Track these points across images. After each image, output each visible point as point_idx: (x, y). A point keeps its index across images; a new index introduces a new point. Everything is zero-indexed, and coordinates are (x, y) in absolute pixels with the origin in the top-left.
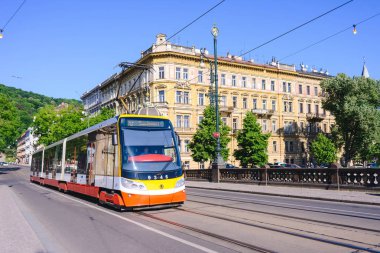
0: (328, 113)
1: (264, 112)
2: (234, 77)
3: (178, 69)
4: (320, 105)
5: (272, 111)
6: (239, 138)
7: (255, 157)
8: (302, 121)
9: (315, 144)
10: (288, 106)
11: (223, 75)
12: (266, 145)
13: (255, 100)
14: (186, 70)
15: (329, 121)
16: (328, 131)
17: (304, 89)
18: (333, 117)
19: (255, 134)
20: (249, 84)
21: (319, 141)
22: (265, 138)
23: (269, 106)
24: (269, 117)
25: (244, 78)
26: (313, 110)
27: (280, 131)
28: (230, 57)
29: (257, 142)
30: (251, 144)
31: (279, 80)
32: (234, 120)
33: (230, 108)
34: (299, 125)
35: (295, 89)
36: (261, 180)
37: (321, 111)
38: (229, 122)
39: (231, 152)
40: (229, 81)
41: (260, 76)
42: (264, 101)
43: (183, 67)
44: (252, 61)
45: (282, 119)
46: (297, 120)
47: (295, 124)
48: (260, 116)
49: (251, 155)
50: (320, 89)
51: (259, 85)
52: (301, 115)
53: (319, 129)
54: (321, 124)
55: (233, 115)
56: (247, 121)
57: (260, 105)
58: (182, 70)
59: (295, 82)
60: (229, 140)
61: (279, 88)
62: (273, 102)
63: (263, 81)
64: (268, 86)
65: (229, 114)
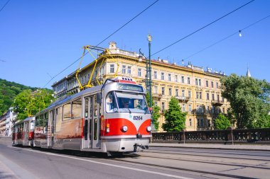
0: (225, 100)
1: (183, 98)
2: (163, 74)
3: (124, 66)
4: (220, 95)
5: (189, 98)
6: (166, 115)
7: (177, 128)
8: (208, 105)
9: (217, 120)
10: (199, 95)
11: (155, 72)
12: (184, 120)
13: (177, 90)
14: (129, 67)
15: (226, 105)
16: (226, 112)
17: (210, 84)
18: (229, 103)
19: (177, 113)
20: (173, 79)
21: (220, 118)
22: (184, 115)
23: (186, 94)
24: (186, 101)
25: (169, 75)
26: (216, 98)
27: (193, 111)
28: (160, 60)
29: (178, 118)
30: (174, 120)
31: (193, 77)
32: (163, 103)
33: (160, 95)
34: (206, 108)
35: (203, 83)
36: (181, 140)
37: (221, 99)
38: (159, 104)
39: (160, 125)
40: (159, 76)
41: (180, 74)
42: (183, 91)
43: (127, 66)
44: (175, 64)
45: (195, 104)
46: (205, 104)
47: (204, 107)
48: (181, 101)
49: (174, 127)
50: (220, 84)
51: (180, 80)
52: (208, 101)
53: (220, 111)
54: (221, 108)
55: (162, 99)
56: (172, 104)
57: (180, 93)
58: (127, 67)
59: (203, 79)
60: (159, 116)
61: (193, 82)
62: (189, 92)
63: (183, 77)
64: (186, 81)
65: (159, 99)
